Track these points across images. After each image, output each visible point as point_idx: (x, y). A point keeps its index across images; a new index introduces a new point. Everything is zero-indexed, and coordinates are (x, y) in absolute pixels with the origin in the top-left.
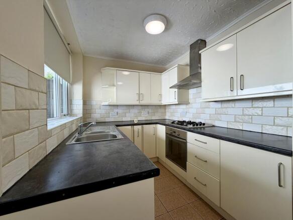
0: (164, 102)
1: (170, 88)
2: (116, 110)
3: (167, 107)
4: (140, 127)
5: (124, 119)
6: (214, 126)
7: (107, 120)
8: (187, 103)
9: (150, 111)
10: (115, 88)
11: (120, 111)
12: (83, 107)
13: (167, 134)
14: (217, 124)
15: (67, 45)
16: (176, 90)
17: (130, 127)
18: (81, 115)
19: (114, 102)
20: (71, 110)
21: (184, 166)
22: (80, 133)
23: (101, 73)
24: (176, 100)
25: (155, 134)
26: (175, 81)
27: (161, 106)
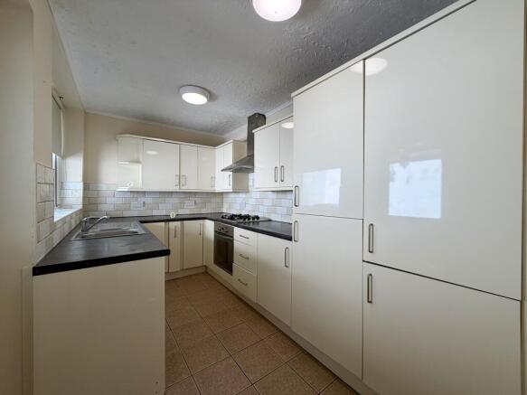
0: (218, 189)
1: (222, 170)
2: (142, 200)
3: (224, 196)
4: (178, 223)
5: (156, 213)
6: (270, 220)
7: (126, 214)
8: (247, 191)
9: (199, 200)
10: (141, 166)
11: (149, 200)
12: (84, 193)
13: (215, 231)
14: (273, 217)
15: (58, 99)
16: (231, 173)
17: (163, 223)
18: (81, 207)
19: (140, 187)
20: (62, 199)
21: (229, 269)
22: (85, 230)
23: (117, 140)
24: (231, 187)
25: (202, 234)
26: (229, 162)
27: (215, 194)
